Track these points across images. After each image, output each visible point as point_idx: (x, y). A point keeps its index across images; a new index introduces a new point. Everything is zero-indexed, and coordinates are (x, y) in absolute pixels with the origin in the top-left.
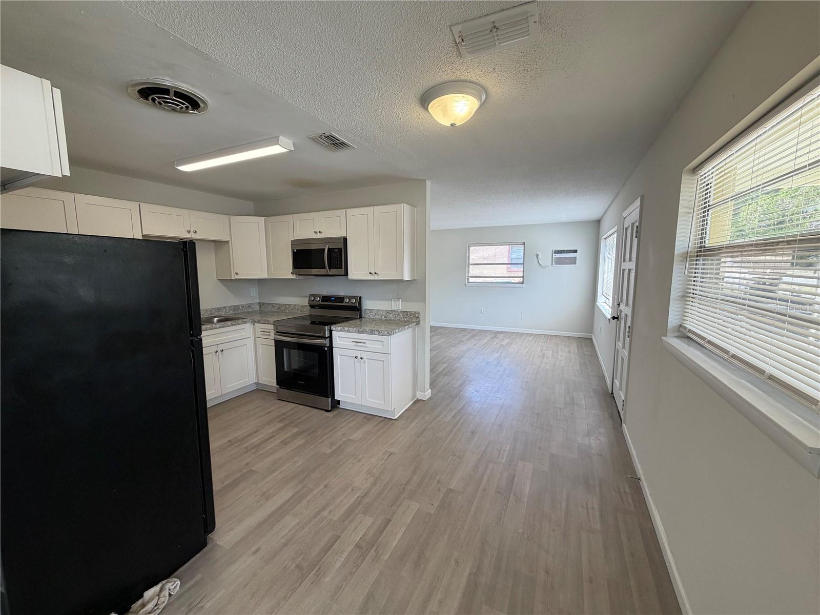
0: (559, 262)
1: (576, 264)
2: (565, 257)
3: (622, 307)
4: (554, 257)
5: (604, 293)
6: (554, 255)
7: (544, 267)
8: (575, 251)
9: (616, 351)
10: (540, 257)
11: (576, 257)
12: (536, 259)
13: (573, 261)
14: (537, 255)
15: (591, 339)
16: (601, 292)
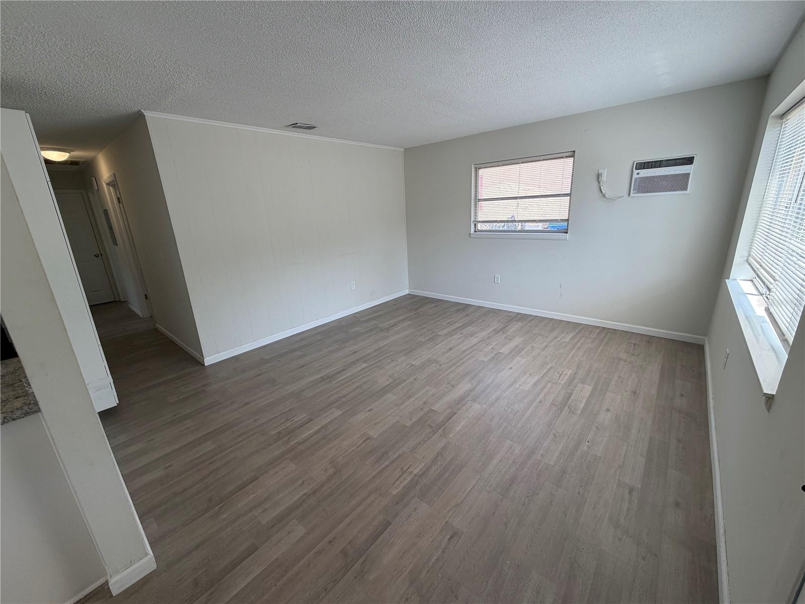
0: (647, 186)
1: (686, 189)
4: (635, 176)
5: (751, 260)
6: (635, 172)
7: (612, 200)
8: (689, 161)
10: (604, 178)
11: (688, 174)
12: (595, 183)
13: (681, 183)
14: (599, 176)
15: (700, 348)
16: (746, 254)
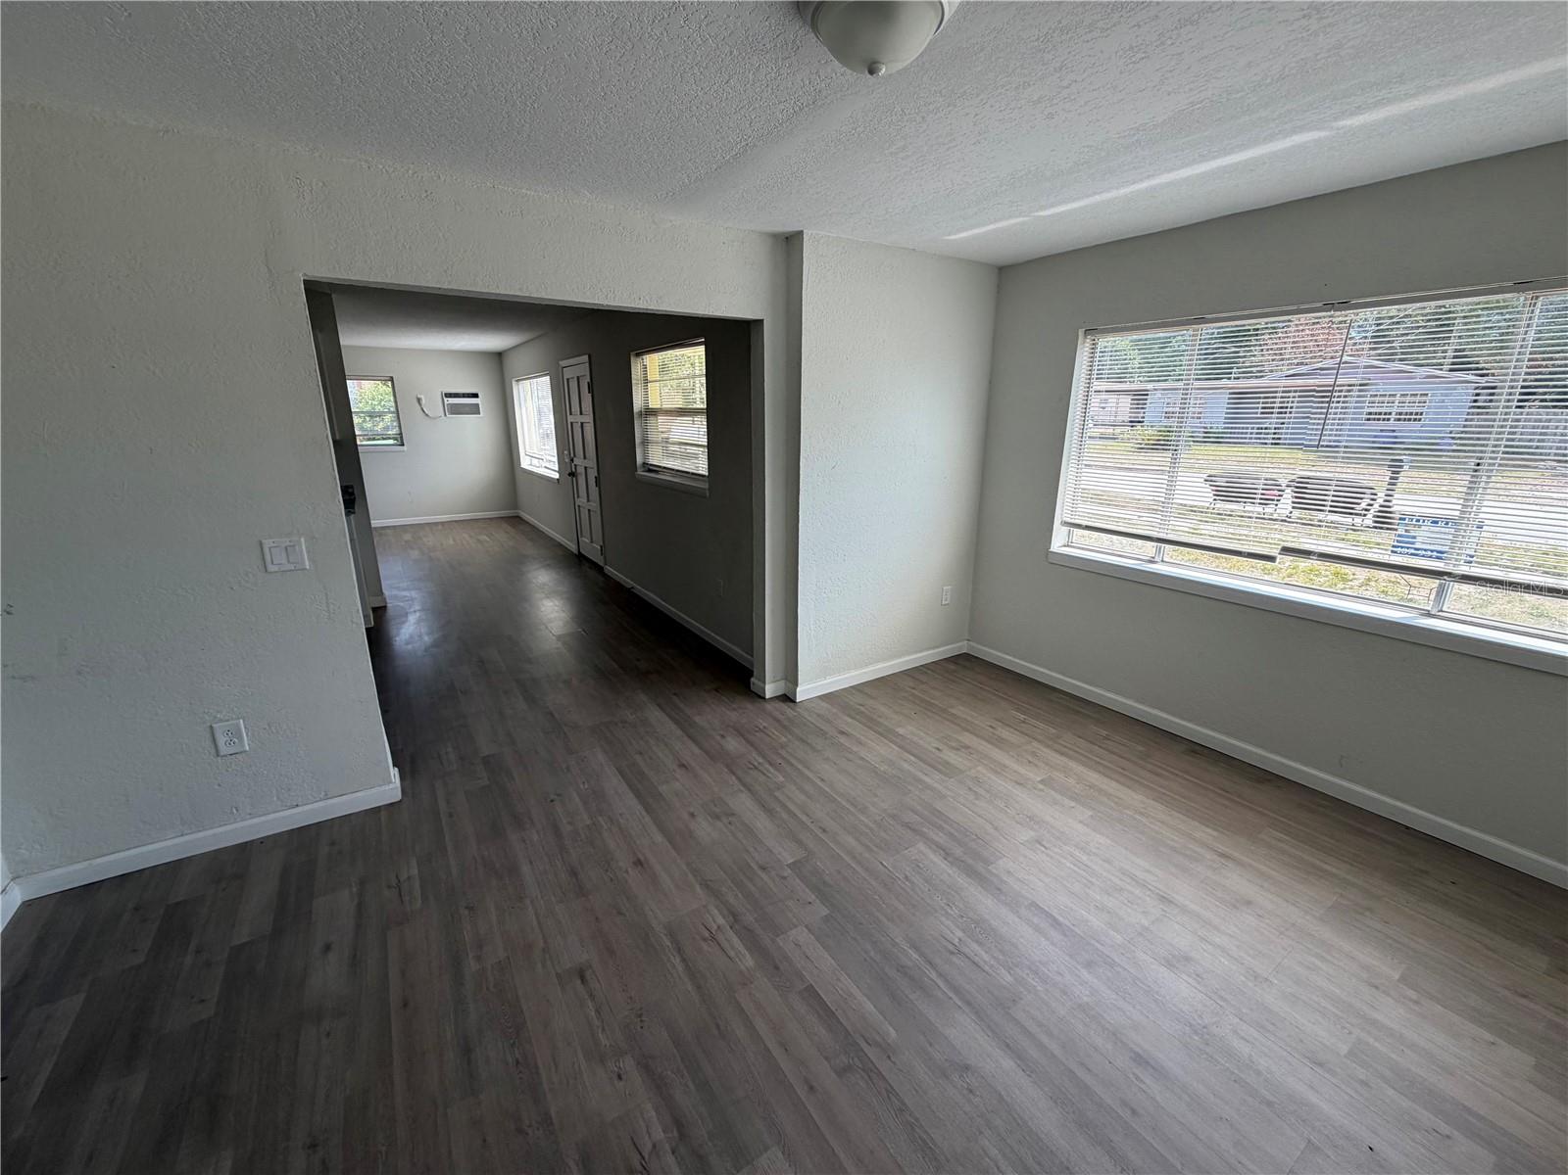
0: (456, 410)
1: (479, 413)
2: (460, 404)
3: (576, 461)
4: (446, 402)
6: (446, 399)
7: (434, 418)
8: (475, 396)
9: (577, 509)
10: (423, 402)
11: (478, 404)
12: (417, 404)
13: (475, 409)
14: (419, 400)
15: (518, 517)
